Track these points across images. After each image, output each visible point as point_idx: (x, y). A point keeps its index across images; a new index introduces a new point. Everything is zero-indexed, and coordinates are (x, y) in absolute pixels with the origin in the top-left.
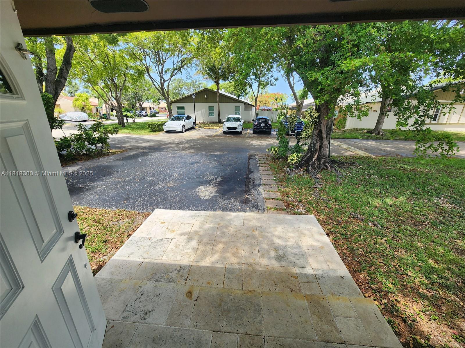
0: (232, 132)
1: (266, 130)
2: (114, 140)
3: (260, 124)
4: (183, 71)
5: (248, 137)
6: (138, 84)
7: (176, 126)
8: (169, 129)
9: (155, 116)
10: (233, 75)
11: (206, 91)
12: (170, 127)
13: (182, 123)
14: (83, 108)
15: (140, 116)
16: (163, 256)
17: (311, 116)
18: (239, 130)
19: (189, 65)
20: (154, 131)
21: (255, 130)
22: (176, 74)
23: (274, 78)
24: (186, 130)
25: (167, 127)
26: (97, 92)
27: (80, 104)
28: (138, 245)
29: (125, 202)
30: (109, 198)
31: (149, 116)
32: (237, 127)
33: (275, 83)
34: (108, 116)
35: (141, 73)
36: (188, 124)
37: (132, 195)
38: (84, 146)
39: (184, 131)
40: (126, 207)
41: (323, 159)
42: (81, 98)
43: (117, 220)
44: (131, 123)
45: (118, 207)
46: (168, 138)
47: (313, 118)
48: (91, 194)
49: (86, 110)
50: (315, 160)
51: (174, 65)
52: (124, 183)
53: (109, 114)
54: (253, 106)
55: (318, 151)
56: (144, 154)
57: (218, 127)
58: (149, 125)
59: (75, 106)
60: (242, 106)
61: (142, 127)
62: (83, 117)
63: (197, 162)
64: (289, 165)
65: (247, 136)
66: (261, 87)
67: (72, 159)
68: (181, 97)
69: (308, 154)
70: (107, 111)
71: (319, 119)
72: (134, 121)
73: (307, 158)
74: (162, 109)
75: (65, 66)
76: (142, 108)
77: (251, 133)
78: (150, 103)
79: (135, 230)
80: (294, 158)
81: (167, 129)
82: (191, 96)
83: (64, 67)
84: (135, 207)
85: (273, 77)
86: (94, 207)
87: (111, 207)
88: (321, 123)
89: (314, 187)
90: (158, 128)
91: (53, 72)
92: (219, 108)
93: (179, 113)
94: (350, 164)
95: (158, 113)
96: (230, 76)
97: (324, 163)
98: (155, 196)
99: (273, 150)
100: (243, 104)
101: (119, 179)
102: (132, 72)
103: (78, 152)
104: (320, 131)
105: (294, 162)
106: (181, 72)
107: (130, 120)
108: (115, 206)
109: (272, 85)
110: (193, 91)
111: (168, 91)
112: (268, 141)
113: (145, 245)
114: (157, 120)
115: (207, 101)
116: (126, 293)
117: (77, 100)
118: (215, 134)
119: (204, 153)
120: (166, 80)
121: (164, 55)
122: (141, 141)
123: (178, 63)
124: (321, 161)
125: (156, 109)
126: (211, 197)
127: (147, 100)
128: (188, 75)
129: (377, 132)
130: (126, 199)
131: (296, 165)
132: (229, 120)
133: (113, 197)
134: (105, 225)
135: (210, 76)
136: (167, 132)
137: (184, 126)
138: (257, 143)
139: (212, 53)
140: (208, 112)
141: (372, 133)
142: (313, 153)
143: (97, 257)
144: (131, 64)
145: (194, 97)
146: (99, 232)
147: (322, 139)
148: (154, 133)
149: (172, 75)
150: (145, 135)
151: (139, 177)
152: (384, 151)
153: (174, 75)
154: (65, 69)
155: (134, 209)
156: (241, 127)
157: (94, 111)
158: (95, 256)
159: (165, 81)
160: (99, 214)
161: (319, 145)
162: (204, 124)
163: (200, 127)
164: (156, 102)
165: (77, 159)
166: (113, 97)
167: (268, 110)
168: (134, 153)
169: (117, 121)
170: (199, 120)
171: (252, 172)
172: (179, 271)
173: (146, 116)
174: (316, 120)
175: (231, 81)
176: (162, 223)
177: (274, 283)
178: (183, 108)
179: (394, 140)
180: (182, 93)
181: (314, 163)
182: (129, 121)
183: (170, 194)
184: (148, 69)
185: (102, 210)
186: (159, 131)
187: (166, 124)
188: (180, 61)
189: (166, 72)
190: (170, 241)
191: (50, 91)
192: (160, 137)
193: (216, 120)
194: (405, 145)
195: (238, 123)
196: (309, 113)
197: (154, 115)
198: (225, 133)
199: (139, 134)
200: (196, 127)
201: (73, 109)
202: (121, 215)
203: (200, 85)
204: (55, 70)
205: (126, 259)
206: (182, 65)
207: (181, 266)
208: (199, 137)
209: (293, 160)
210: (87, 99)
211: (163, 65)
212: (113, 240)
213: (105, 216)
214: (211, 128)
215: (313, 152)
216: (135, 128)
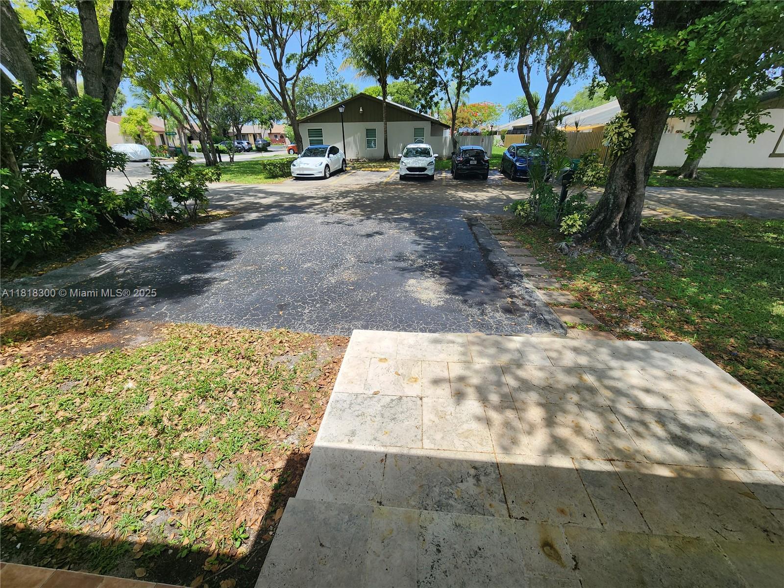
0: (416, 177)
1: (479, 172)
2: (216, 192)
3: (467, 161)
4: (321, 59)
5: (447, 186)
6: (235, 87)
7: (314, 167)
8: (302, 173)
9: (266, 151)
10: (411, 66)
11: (362, 99)
12: (303, 169)
13: (324, 160)
14: (139, 136)
15: (240, 150)
16: (422, 440)
17: (619, 134)
18: (429, 172)
19: (329, 47)
20: (274, 176)
21: (459, 172)
22: (307, 65)
23: (489, 71)
24: (332, 175)
25: (298, 169)
26: (165, 105)
27: (132, 128)
28: (356, 413)
29: (281, 313)
30: (246, 305)
31: (254, 151)
32: (427, 167)
33: (490, 80)
34: (183, 150)
35: (240, 65)
36: (334, 161)
37: (288, 299)
38: (166, 205)
39: (328, 175)
40: (287, 323)
41: (632, 224)
42: (135, 117)
43: (281, 352)
44: (227, 163)
45: (273, 323)
46: (306, 189)
47: (621, 139)
48: (208, 298)
49: (144, 140)
50: (616, 226)
51: (302, 47)
52: (262, 274)
53: (186, 147)
54: (448, 127)
55: (623, 209)
56: (273, 219)
57: (385, 167)
58: (265, 165)
59: (125, 133)
60: (427, 126)
61: (250, 169)
62: (142, 154)
63: (377, 233)
64: (562, 237)
65: (444, 183)
66: (464, 88)
67: (148, 229)
68: (311, 113)
69: (598, 214)
70: (181, 142)
71: (633, 142)
72: (232, 159)
73: (597, 223)
74: (276, 136)
75: (116, 39)
76: (240, 136)
77: (450, 179)
78: (256, 126)
79: (327, 374)
80: (574, 222)
81: (299, 173)
82: (334, 109)
83: (113, 42)
84: (305, 324)
85: (487, 69)
86: (225, 325)
87: (259, 325)
88: (637, 151)
89: (635, 281)
90: (282, 170)
91: (97, 50)
92: (386, 132)
93: (312, 143)
94: (670, 233)
95: (269, 145)
96: (405, 68)
97: (634, 231)
98: (333, 300)
99: (519, 207)
100: (429, 123)
101: (249, 268)
102: (223, 64)
103: (155, 216)
104: (633, 167)
105: (574, 230)
106: (316, 61)
107: (225, 158)
108: (265, 323)
109: (483, 84)
110: (330, 101)
111: (294, 100)
112: (488, 192)
113: (371, 411)
114: (271, 157)
115: (362, 118)
116: (400, 545)
117: (127, 121)
118: (385, 180)
119: (380, 215)
120: (288, 77)
121: (284, 29)
122: (261, 195)
123: (310, 42)
124: (628, 228)
125: (266, 137)
126: (442, 303)
127: (249, 119)
128: (331, 68)
129: (688, 172)
130: (281, 307)
131: (578, 237)
132: (409, 154)
133: (252, 303)
134: (262, 364)
135: (370, 70)
136: (297, 179)
137: (327, 166)
138: (469, 196)
139: (383, 17)
140: (365, 139)
141: (677, 175)
142: (612, 212)
143: (273, 438)
144: (220, 46)
145: (341, 110)
146: (257, 381)
147: (635, 185)
148: (276, 180)
149: (300, 69)
150: (259, 183)
151: (283, 263)
152: (714, 208)
153: (303, 68)
154: (116, 46)
155: (306, 329)
156: (433, 166)
157: (158, 142)
158: (269, 435)
159: (287, 80)
160: (240, 339)
161: (626, 196)
162: (360, 164)
163: (354, 168)
164: (266, 123)
165: (156, 230)
166: (194, 113)
167: (472, 134)
168: (254, 216)
169: (204, 161)
170: (351, 155)
171: (491, 251)
172: (477, 478)
173: (250, 150)
174: (627, 142)
175: (407, 78)
176: (381, 360)
177: (711, 512)
178: (319, 133)
179: (720, 187)
180: (312, 105)
181: (614, 234)
182: (223, 160)
183: (359, 295)
184: (254, 55)
185: (244, 332)
186: (282, 176)
187: (295, 163)
188: (312, 40)
189: (288, 61)
190: (419, 402)
191: (93, 93)
192: (287, 186)
193: (381, 154)
194: (748, 195)
195: (429, 160)
196: (616, 128)
197: (263, 149)
198: (403, 178)
199: (249, 182)
200: (347, 169)
201: (121, 138)
202: (284, 341)
203: (344, 90)
204: (100, 47)
205: (345, 445)
206: (318, 45)
207: (477, 465)
208: (358, 187)
209: (573, 226)
210: (145, 119)
211: (282, 46)
212: (293, 398)
213: (255, 343)
214: (374, 169)
215: (612, 210)
216: (238, 172)
